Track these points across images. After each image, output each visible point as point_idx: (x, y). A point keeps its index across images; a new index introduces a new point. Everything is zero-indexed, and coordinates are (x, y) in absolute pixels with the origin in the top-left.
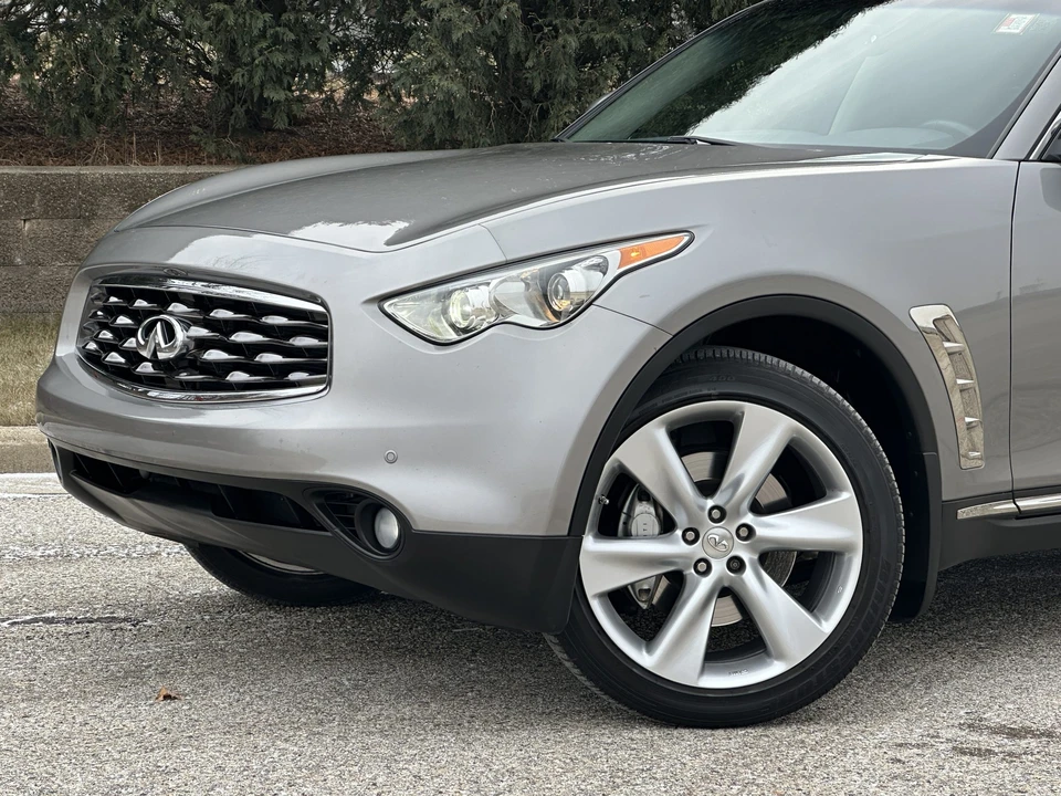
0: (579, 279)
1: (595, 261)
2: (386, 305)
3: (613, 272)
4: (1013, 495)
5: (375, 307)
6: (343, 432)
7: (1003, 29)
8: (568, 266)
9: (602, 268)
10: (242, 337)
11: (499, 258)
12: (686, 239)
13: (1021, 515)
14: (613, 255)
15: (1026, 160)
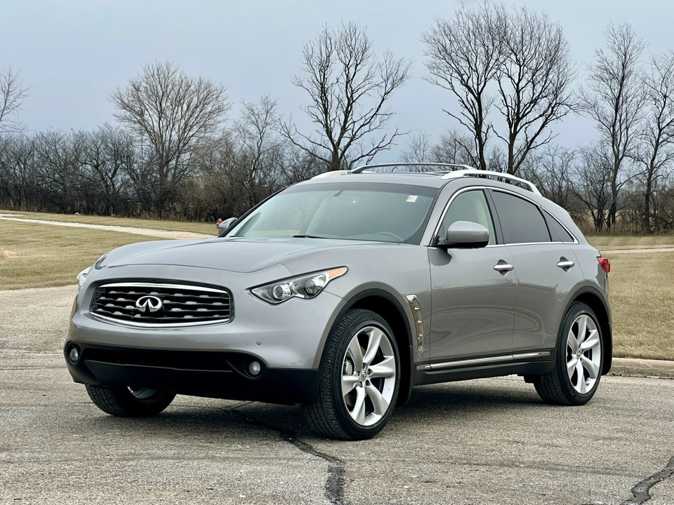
0: (318, 282)
1: (321, 276)
2: (253, 291)
3: (327, 280)
4: (430, 362)
5: (249, 291)
6: (241, 334)
7: (408, 200)
8: (313, 278)
9: (324, 279)
10: (189, 303)
11: (291, 275)
12: (346, 269)
13: (432, 370)
14: (327, 274)
15: (429, 246)
